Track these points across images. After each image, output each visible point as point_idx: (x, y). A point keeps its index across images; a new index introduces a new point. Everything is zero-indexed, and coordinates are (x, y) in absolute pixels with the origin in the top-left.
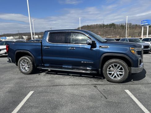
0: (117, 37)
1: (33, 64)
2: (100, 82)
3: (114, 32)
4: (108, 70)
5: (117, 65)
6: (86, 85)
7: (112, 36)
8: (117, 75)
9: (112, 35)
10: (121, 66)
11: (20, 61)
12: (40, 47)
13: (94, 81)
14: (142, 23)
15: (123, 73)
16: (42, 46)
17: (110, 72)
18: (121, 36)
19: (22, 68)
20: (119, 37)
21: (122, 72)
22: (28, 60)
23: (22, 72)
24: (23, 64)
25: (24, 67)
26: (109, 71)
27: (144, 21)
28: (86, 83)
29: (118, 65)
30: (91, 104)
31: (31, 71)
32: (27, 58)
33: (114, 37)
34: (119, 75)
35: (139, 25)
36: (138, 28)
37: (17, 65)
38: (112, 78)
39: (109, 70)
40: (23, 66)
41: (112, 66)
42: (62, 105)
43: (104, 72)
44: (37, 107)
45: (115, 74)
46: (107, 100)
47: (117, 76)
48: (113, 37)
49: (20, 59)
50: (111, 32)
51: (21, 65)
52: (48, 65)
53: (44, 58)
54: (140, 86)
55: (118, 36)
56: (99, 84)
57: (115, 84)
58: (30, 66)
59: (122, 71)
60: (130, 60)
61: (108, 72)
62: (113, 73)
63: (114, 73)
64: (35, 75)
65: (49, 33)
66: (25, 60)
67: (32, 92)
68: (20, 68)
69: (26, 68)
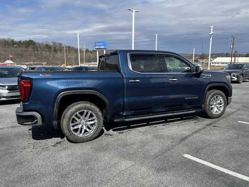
0: (43, 65)
3: (35, 55)
7: (32, 63)
9: (34, 62)
10: (221, 98)
14: (96, 46)
18: (50, 62)
20: (47, 64)
21: (221, 104)
27: (99, 42)
34: (220, 108)
35: (73, 47)
36: (72, 52)
40: (77, 125)
47: (217, 110)
48: (35, 65)
50: (31, 55)
55: (44, 63)
65: (128, 54)
66: (86, 111)
67: (186, 156)
68: (70, 131)
69: (85, 128)
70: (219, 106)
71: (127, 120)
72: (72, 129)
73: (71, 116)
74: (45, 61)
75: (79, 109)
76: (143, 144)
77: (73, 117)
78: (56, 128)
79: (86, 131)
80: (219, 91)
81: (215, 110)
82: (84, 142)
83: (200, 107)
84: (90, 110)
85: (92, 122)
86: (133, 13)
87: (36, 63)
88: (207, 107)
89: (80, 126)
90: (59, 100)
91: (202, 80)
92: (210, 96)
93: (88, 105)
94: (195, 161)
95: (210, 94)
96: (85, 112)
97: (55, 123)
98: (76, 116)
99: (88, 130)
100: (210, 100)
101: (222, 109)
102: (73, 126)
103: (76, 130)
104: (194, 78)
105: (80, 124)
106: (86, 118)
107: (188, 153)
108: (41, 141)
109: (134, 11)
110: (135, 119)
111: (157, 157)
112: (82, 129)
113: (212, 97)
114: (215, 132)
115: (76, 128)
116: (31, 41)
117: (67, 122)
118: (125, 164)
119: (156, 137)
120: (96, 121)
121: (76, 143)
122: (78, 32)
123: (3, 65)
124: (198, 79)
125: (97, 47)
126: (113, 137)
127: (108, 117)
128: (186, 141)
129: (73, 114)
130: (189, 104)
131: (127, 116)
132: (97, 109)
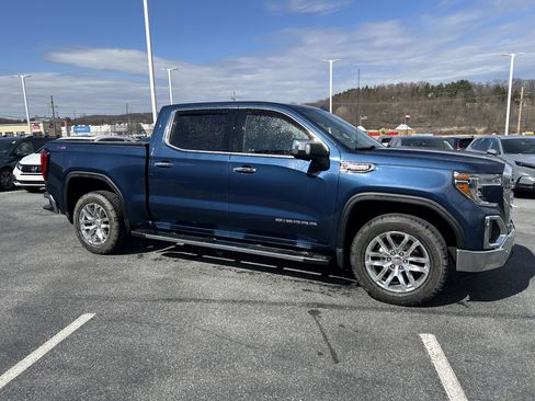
0: (476, 133)
1: (120, 219)
2: (339, 297)
3: (466, 114)
4: (369, 252)
5: (402, 238)
6: (282, 304)
8: (404, 274)
10: (417, 243)
11: (81, 207)
12: (144, 163)
13: (317, 293)
15: (426, 269)
16: (148, 157)
17: (377, 263)
18: (494, 127)
19: (88, 230)
20: (485, 132)
21: (422, 265)
22: (102, 205)
23: (85, 245)
24: (89, 218)
25: (91, 228)
26: (374, 259)
28: (285, 299)
29: (407, 237)
30: (270, 376)
31: (111, 242)
32: (101, 198)
34: (410, 277)
37: (71, 221)
38: (384, 285)
39: (374, 254)
40: (90, 224)
41: (385, 240)
42: (164, 373)
43: (353, 259)
44: (79, 372)
45: (396, 272)
46: (335, 368)
47: (401, 279)
49: (80, 201)
50: (456, 113)
51: (82, 221)
52: (166, 225)
53: (154, 199)
54: (488, 321)
56: (333, 306)
57: (392, 310)
58: (108, 226)
59: (422, 260)
60: (453, 221)
61: (368, 262)
62: (386, 266)
63: (393, 266)
64: (127, 256)
65: (173, 113)
74: (483, 126)
113: (373, 234)
123: (393, 133)
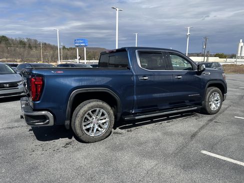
0: (16, 62)
3: (8, 52)
4: (210, 100)
7: (5, 59)
9: (7, 58)
10: (218, 94)
15: (220, 101)
18: (25, 59)
20: (21, 61)
21: (218, 100)
27: (79, 40)
33: (11, 62)
34: (217, 105)
35: (49, 44)
40: (89, 124)
48: (8, 61)
50: (3, 52)
55: (18, 60)
66: (98, 109)
67: (204, 152)
68: (82, 130)
69: (96, 127)
70: (216, 102)
71: (137, 118)
72: (84, 128)
73: (84, 115)
74: (19, 58)
75: (92, 107)
76: (157, 142)
77: (86, 115)
78: (68, 128)
79: (97, 130)
80: (216, 88)
81: (213, 107)
82: (95, 142)
83: (200, 104)
84: (102, 108)
85: (104, 121)
86: (117, 12)
87: (9, 59)
88: (207, 104)
89: (92, 125)
90: (72, 98)
91: (203, 77)
92: (209, 93)
93: (100, 103)
94: (215, 158)
95: (209, 91)
96: (97, 111)
97: (67, 122)
98: (89, 114)
99: (100, 129)
100: (209, 97)
101: (219, 105)
102: (85, 126)
103: (88, 130)
104: (196, 75)
105: (91, 122)
106: (98, 117)
107: (204, 150)
108: (48, 142)
109: (118, 9)
110: (144, 116)
111: (176, 154)
112: (93, 127)
113: (211, 94)
114: (219, 127)
115: (88, 127)
116: (3, 37)
117: (80, 121)
118: (149, 164)
119: (166, 134)
120: (107, 119)
121: (88, 143)
122: (58, 29)
124: (200, 77)
125: (77, 45)
126: (124, 135)
127: (119, 115)
128: (197, 138)
129: (86, 113)
130: (190, 101)
131: (135, 114)
132: (109, 107)
